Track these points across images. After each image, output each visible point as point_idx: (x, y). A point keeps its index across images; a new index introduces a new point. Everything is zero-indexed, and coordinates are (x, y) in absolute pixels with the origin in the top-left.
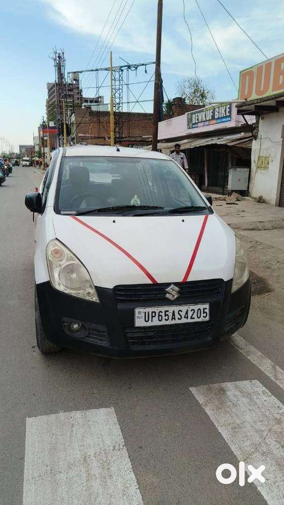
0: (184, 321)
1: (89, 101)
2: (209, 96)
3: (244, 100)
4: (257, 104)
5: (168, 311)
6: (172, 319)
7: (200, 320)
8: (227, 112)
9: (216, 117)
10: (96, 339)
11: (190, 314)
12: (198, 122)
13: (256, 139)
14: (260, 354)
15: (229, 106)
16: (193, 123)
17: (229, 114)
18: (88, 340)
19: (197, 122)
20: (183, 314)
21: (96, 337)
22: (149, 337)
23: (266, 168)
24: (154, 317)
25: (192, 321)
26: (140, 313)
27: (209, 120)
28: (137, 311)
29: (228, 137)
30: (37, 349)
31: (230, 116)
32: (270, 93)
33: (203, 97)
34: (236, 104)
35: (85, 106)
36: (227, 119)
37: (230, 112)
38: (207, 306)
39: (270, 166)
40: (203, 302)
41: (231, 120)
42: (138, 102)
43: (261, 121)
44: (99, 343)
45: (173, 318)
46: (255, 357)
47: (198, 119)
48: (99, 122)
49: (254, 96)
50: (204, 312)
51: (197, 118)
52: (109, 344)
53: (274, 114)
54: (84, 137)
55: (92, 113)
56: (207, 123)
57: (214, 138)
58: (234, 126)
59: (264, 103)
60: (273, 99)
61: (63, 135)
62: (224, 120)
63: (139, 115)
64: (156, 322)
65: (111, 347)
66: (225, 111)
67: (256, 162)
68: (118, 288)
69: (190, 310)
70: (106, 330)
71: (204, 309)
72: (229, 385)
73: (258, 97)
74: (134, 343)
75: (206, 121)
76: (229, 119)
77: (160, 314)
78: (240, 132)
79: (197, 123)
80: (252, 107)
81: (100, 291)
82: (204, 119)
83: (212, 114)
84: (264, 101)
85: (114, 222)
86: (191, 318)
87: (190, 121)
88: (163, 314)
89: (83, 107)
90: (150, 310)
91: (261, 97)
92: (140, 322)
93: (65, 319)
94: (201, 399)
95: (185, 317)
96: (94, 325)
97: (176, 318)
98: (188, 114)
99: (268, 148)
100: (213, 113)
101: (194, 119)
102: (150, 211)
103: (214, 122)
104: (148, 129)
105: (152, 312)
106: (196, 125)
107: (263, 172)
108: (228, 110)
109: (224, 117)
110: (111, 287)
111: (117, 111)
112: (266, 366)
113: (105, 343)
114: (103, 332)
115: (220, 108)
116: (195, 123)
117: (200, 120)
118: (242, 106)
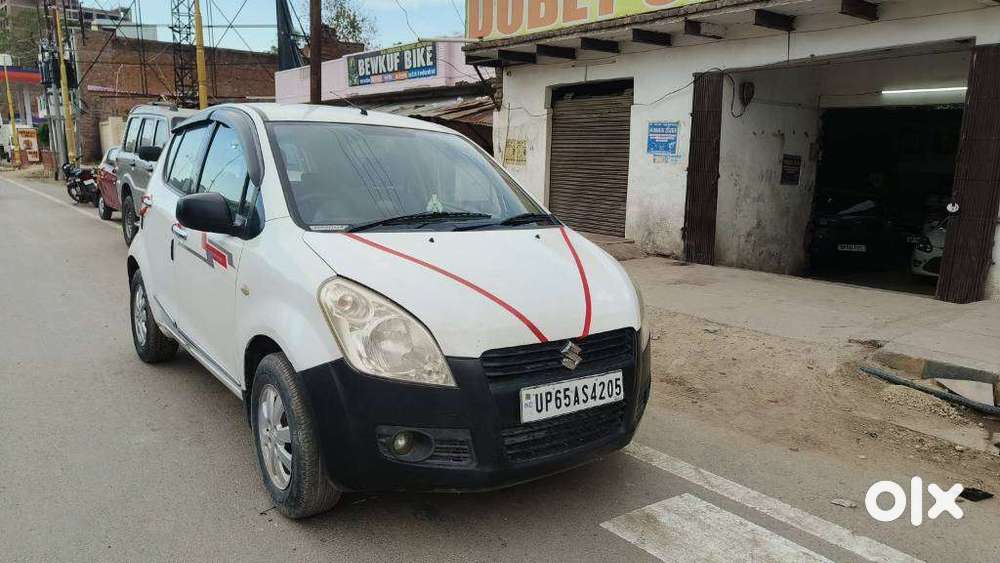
0: (591, 404)
1: (94, 16)
2: (364, 26)
3: (478, 40)
4: (503, 49)
5: (568, 389)
6: (575, 401)
7: (612, 400)
8: (428, 59)
9: (407, 67)
10: (447, 458)
11: (599, 390)
12: (371, 74)
13: (499, 109)
14: (665, 456)
15: (429, 48)
16: (361, 74)
17: (430, 63)
18: (433, 464)
19: (368, 73)
20: (589, 392)
21: (446, 454)
22: (535, 441)
23: (521, 161)
24: (550, 401)
25: (602, 402)
26: (528, 397)
27: (394, 71)
28: (524, 392)
29: (435, 105)
30: (273, 514)
31: (434, 66)
32: (525, 30)
33: (353, 27)
34: (463, 45)
35: (99, 26)
36: (429, 72)
37: (434, 59)
38: (619, 375)
39: (529, 156)
40: (615, 369)
41: (436, 74)
42: (231, 26)
43: (505, 77)
44: (454, 465)
45: (577, 401)
46: (662, 461)
47: (370, 69)
48: (143, 64)
49: (495, 34)
50: (617, 386)
51: (368, 66)
52: (475, 464)
53: (528, 68)
54: (102, 92)
55: (117, 42)
56: (390, 76)
57: (404, 106)
58: (444, 84)
59: (515, 46)
60: (530, 41)
61: (59, 86)
62: (423, 73)
63: (230, 53)
64: (552, 412)
65: (478, 470)
66: (425, 57)
67: (503, 149)
68: (488, 356)
69: (597, 384)
70: (469, 438)
71: (617, 380)
72: (654, 508)
73: (503, 36)
74: (514, 456)
75: (388, 72)
76: (433, 72)
77: (558, 395)
78: (455, 97)
79: (369, 77)
80: (494, 54)
81: (455, 364)
82: (383, 68)
83: (398, 61)
84: (515, 44)
85: (432, 240)
86: (601, 398)
87: (353, 70)
88: (561, 396)
89: (94, 28)
90: (543, 389)
91: (509, 36)
92: (529, 414)
93: (385, 430)
94: (630, 537)
95: (592, 398)
96: (446, 433)
97: (581, 400)
98: (349, 59)
99: (523, 126)
100: (401, 57)
101: (361, 68)
102: (470, 223)
103: (404, 75)
104: (251, 83)
105: (547, 394)
106: (367, 80)
107: (517, 167)
108: (429, 56)
109: (421, 68)
110: (477, 354)
111: (184, 42)
112: (685, 470)
113: (467, 464)
114: (462, 443)
115: (414, 51)
116: (364, 77)
117: (375, 71)
118: (474, 50)
